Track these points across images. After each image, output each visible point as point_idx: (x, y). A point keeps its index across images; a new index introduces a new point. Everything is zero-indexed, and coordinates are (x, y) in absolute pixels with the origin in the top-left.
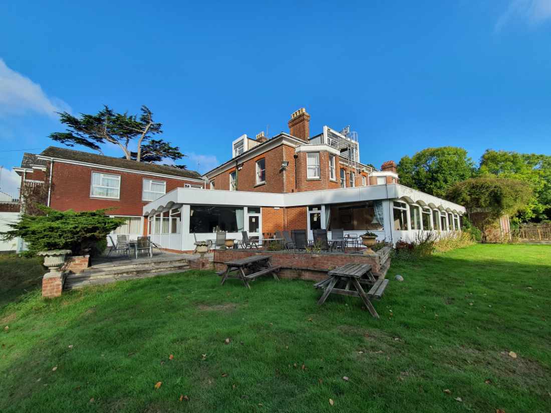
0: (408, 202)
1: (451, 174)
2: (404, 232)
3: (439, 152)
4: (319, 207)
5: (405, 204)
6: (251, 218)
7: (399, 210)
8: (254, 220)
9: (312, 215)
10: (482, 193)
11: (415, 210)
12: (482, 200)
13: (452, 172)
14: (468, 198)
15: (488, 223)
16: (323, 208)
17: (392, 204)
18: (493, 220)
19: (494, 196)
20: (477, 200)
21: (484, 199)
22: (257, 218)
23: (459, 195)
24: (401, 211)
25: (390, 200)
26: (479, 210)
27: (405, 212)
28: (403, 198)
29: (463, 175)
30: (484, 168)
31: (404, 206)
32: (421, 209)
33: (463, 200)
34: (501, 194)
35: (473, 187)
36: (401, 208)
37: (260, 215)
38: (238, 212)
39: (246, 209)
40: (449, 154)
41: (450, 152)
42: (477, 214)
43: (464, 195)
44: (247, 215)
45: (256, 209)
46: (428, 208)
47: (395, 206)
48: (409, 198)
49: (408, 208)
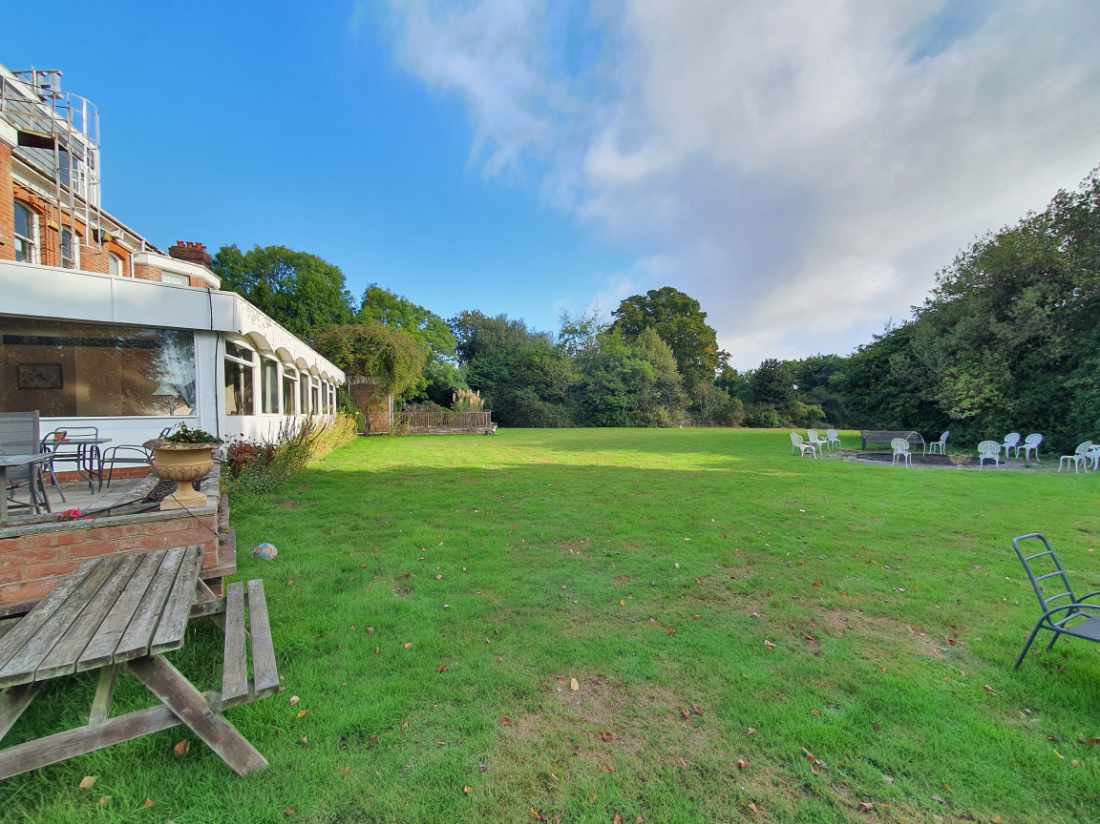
0: (258, 349)
1: (320, 309)
2: (246, 420)
3: (301, 261)
5: (251, 352)
7: (236, 365)
10: (371, 353)
11: (269, 369)
12: (370, 364)
13: (323, 306)
14: (351, 358)
15: (375, 402)
17: (222, 347)
18: (379, 398)
19: (385, 360)
20: (362, 364)
21: (373, 361)
23: (338, 349)
24: (242, 367)
25: (219, 334)
26: (364, 380)
27: (248, 371)
28: (249, 338)
29: (339, 316)
30: (368, 310)
31: (247, 355)
32: (280, 368)
33: (343, 360)
34: (394, 357)
35: (359, 340)
36: (241, 361)
40: (317, 271)
41: (319, 268)
42: (361, 386)
43: (345, 352)
46: (294, 367)
47: (228, 353)
48: (263, 338)
49: (256, 364)
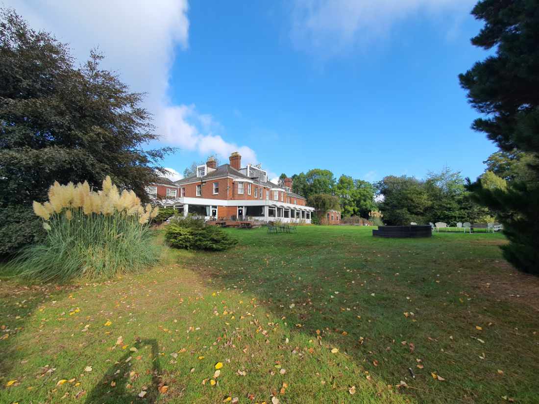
0: (276, 206)
4: (242, 207)
6: (213, 210)
8: (214, 211)
9: (239, 210)
14: (320, 203)
16: (244, 207)
22: (215, 211)
25: (267, 206)
28: (274, 205)
31: (274, 208)
32: (283, 209)
37: (217, 210)
38: (207, 208)
39: (211, 207)
44: (211, 209)
45: (215, 207)
46: (289, 208)
47: (269, 208)
49: (276, 209)
